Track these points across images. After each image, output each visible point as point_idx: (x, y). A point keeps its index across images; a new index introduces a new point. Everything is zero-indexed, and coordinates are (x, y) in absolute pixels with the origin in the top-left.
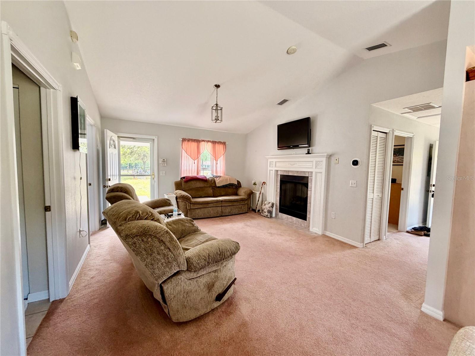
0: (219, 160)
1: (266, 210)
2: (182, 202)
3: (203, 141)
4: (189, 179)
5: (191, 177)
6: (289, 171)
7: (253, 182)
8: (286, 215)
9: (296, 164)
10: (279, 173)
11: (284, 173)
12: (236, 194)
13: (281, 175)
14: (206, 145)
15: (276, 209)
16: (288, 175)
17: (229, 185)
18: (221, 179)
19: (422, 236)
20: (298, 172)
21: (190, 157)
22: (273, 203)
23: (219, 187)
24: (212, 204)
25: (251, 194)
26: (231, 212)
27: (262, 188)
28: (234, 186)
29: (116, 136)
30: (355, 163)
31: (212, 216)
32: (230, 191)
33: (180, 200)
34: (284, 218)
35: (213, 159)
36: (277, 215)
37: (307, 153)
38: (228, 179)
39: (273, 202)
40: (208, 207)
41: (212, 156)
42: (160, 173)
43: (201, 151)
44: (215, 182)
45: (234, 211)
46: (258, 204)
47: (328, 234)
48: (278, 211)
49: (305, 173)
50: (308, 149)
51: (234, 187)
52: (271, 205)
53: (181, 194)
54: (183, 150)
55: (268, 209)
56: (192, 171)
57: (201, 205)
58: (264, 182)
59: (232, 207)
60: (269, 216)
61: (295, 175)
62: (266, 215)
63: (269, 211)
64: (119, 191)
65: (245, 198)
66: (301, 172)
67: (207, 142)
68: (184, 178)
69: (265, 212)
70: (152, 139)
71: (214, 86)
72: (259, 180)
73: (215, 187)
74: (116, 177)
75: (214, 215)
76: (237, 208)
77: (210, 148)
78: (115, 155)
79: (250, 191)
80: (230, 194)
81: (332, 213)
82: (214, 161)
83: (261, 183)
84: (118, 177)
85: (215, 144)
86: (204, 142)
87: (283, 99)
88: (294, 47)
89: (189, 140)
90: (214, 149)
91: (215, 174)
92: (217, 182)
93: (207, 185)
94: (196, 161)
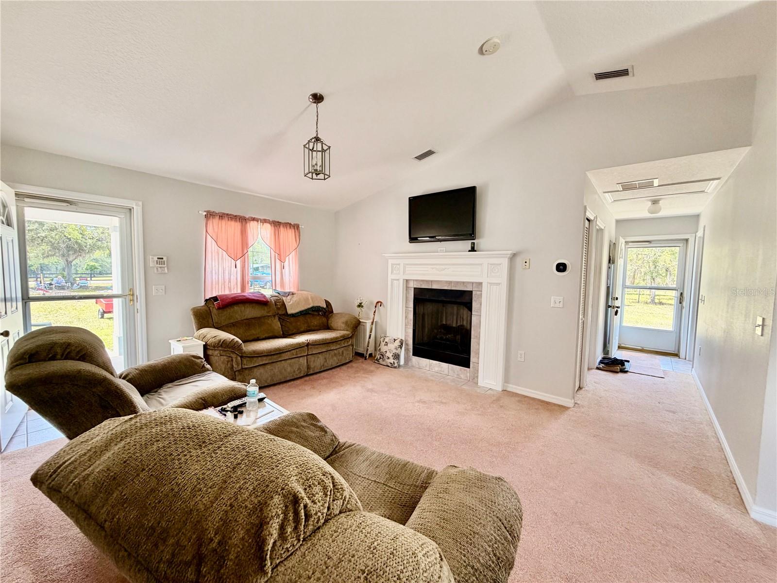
0: (287, 258)
1: (389, 354)
2: (221, 355)
3: (254, 219)
4: (227, 301)
5: (232, 298)
6: (432, 281)
7: (357, 303)
8: (428, 360)
9: (448, 268)
10: (412, 285)
11: (421, 285)
12: (327, 328)
13: (414, 288)
14: (259, 229)
15: (407, 350)
16: (430, 288)
17: (313, 311)
18: (295, 298)
19: (617, 372)
20: (451, 282)
21: (225, 253)
22: (401, 340)
23: (293, 315)
24: (289, 353)
25: (356, 326)
26: (326, 364)
27: (375, 312)
28: (321, 311)
29: (12, 192)
30: (561, 268)
31: (288, 379)
32: (316, 321)
33: (217, 352)
34: (424, 365)
35: (275, 257)
36: (408, 362)
37: (470, 249)
38: (310, 298)
39: (401, 338)
40: (280, 359)
41: (273, 253)
42: (152, 288)
43: (250, 242)
44: (284, 305)
45: (331, 361)
46: (369, 342)
47: (512, 388)
48: (411, 354)
49: (465, 284)
50: (472, 243)
51: (320, 313)
52: (400, 344)
53: (218, 338)
54: (209, 238)
55: (395, 351)
56: (230, 282)
57: (265, 358)
58: (378, 302)
59: (327, 355)
60: (396, 365)
61: (446, 288)
62: (391, 363)
63: (395, 355)
64: (59, 357)
65: (348, 335)
66: (458, 283)
67: (263, 223)
68: (215, 299)
69: (388, 358)
70: (122, 207)
71: (311, 97)
72: (369, 296)
73: (284, 315)
74: (14, 304)
75: (293, 376)
76: (335, 355)
77: (269, 236)
78: (10, 244)
79: (355, 320)
80: (316, 328)
81: (519, 352)
82: (278, 261)
83: (371, 303)
84: (20, 304)
85: (278, 227)
86: (255, 222)
87: (428, 150)
88: (497, 40)
89: (222, 216)
90: (277, 236)
91: (279, 289)
92: (288, 305)
93: (268, 312)
94: (239, 263)
